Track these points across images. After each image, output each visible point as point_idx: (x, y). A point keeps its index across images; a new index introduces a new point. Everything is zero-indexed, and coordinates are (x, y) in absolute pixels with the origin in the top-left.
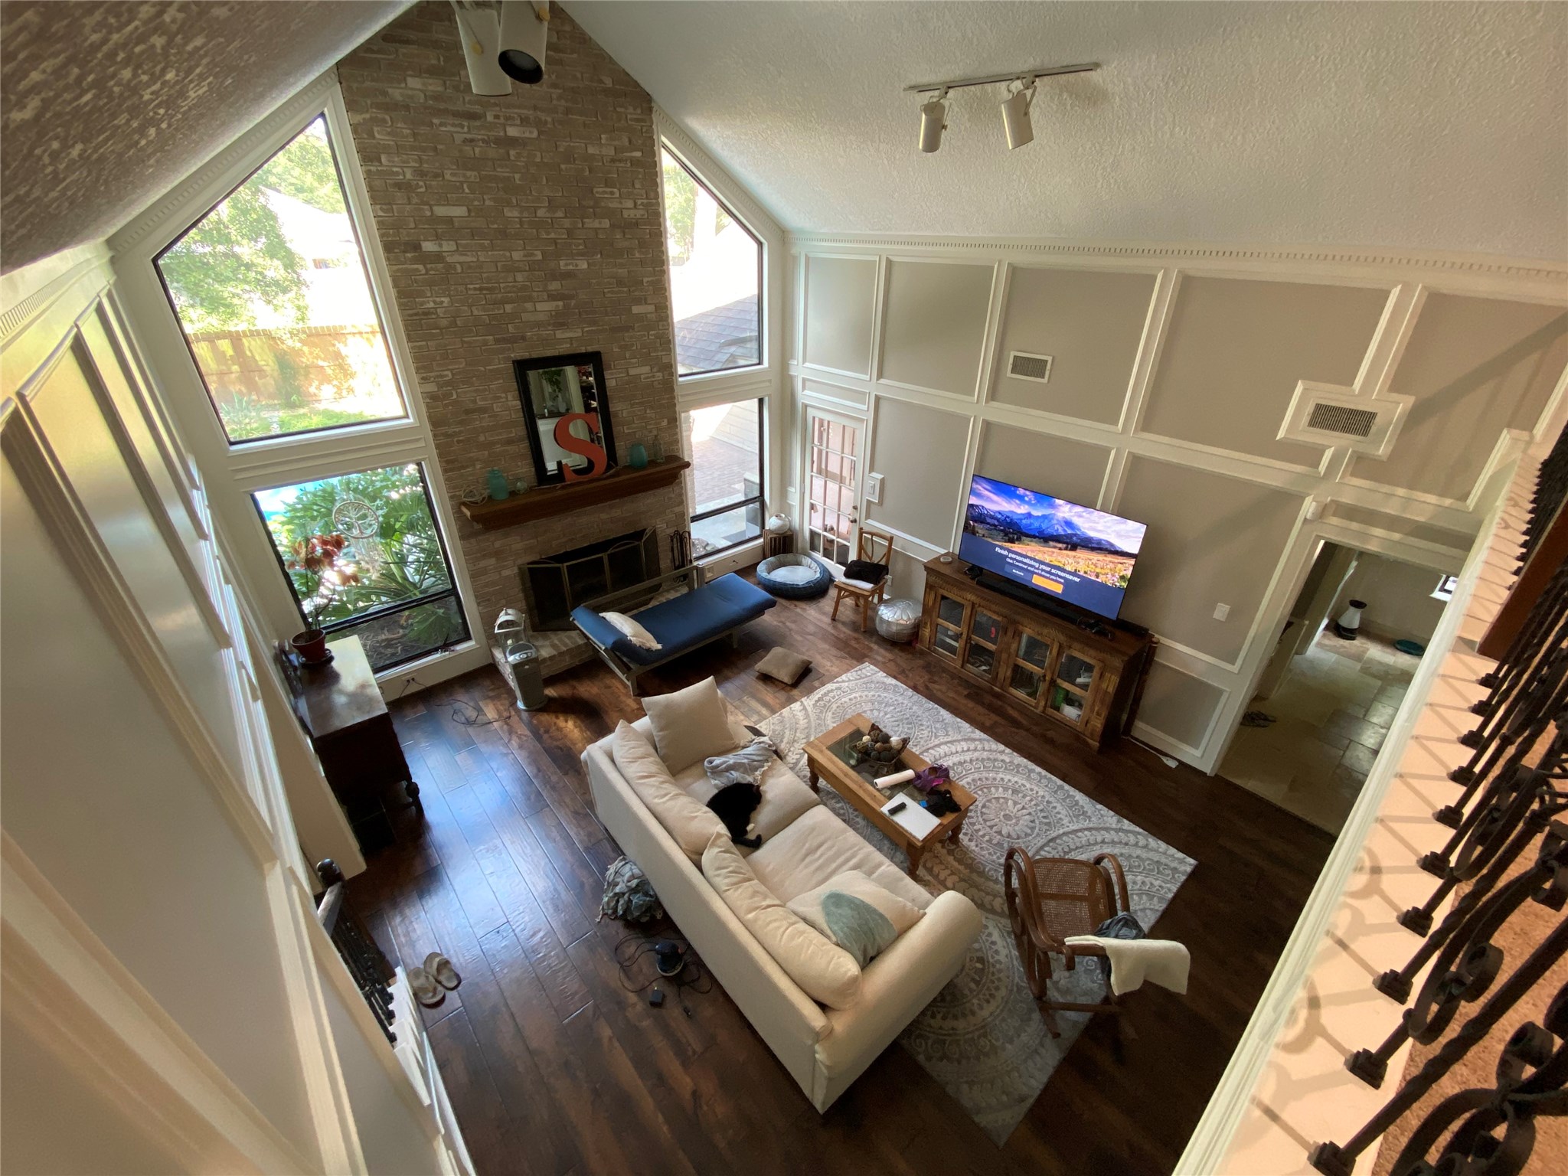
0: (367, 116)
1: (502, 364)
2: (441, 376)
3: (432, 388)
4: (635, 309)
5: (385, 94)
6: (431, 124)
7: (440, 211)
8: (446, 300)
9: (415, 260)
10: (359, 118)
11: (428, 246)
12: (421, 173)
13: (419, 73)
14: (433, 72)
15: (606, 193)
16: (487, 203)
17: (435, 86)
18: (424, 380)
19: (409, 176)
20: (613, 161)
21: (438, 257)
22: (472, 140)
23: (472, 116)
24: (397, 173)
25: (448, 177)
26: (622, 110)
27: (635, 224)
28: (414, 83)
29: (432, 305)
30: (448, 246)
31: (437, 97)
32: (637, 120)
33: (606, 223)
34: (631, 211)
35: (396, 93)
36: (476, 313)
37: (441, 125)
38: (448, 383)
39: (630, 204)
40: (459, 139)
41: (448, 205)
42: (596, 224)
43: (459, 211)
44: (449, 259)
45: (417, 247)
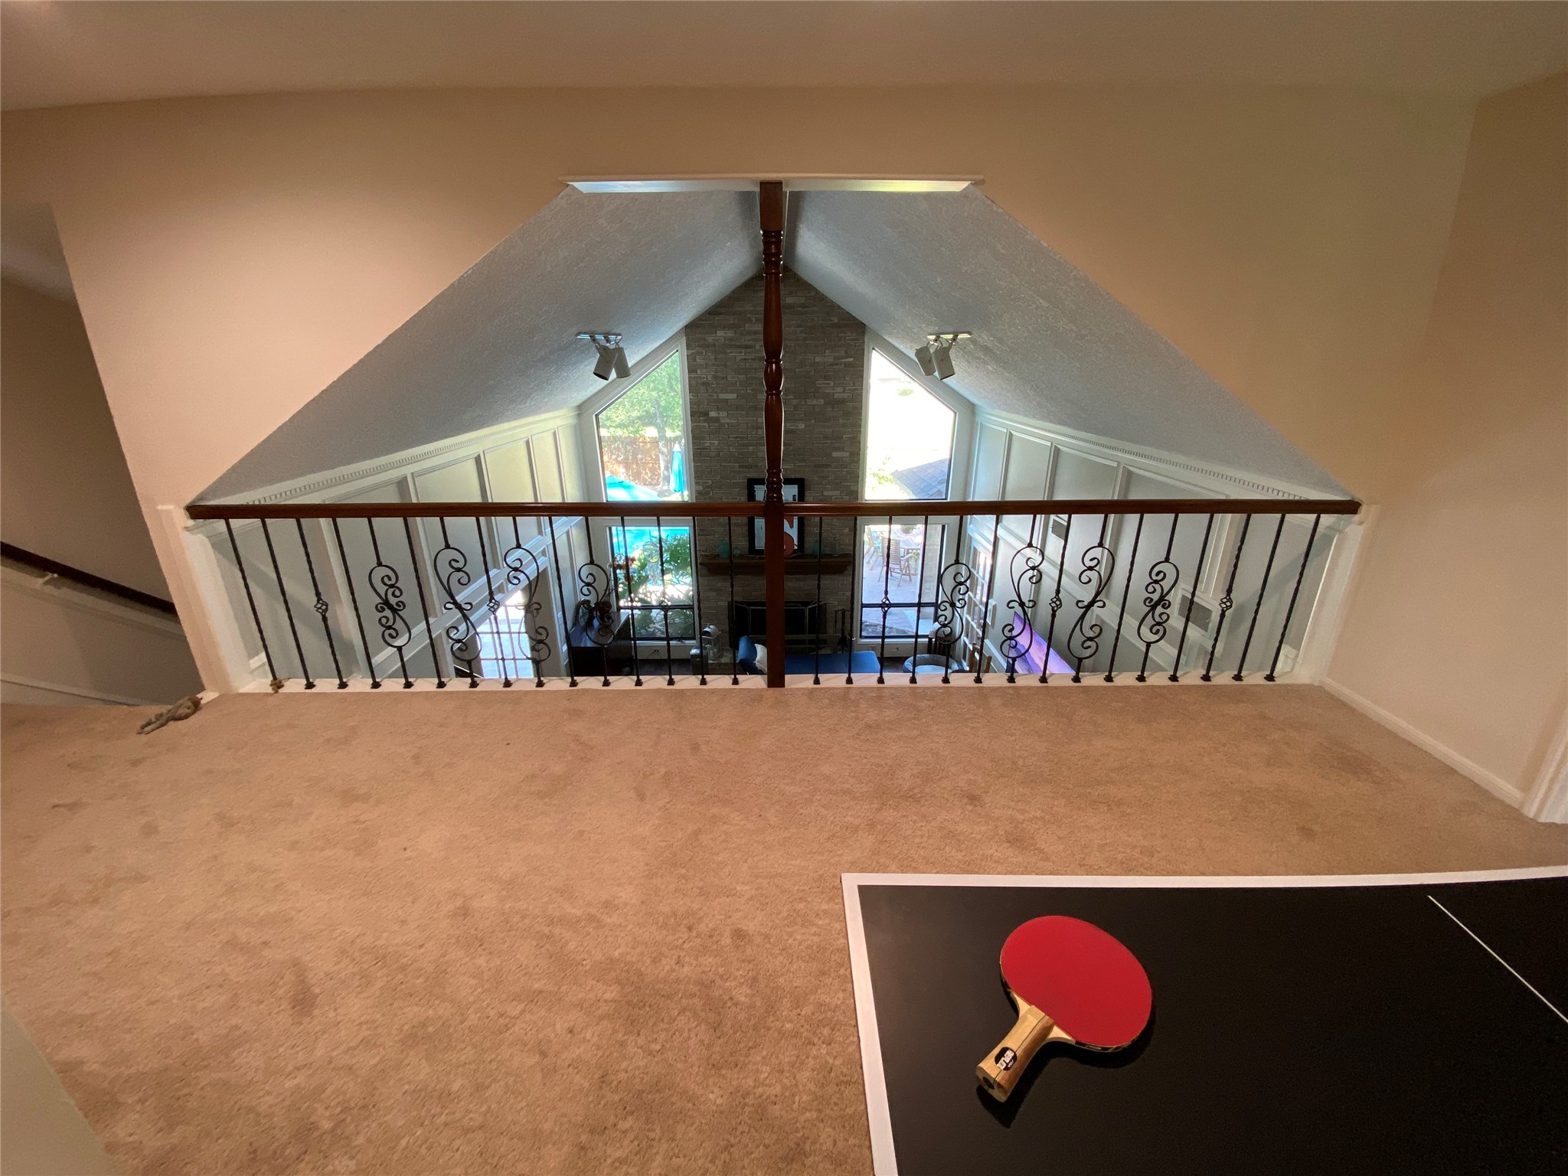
0: (694, 351)
1: (741, 480)
2: (706, 483)
3: (700, 488)
4: (834, 454)
5: (705, 340)
6: (725, 353)
7: (722, 396)
8: (716, 442)
9: (705, 421)
10: (690, 352)
11: (713, 414)
12: (715, 377)
13: (724, 327)
14: (731, 327)
15: (825, 384)
16: (749, 391)
17: (730, 334)
18: (697, 483)
19: (709, 379)
20: (832, 365)
21: (717, 420)
22: (745, 359)
23: (747, 347)
24: (704, 378)
25: (729, 379)
26: (843, 335)
27: (843, 402)
28: (720, 333)
29: (708, 444)
30: (723, 414)
31: (731, 339)
32: (853, 340)
33: (821, 401)
34: (839, 393)
35: (710, 339)
36: (731, 450)
37: (730, 353)
38: (708, 487)
39: (840, 390)
40: (738, 358)
41: (727, 393)
42: (814, 402)
43: (734, 396)
44: (722, 421)
45: (706, 414)
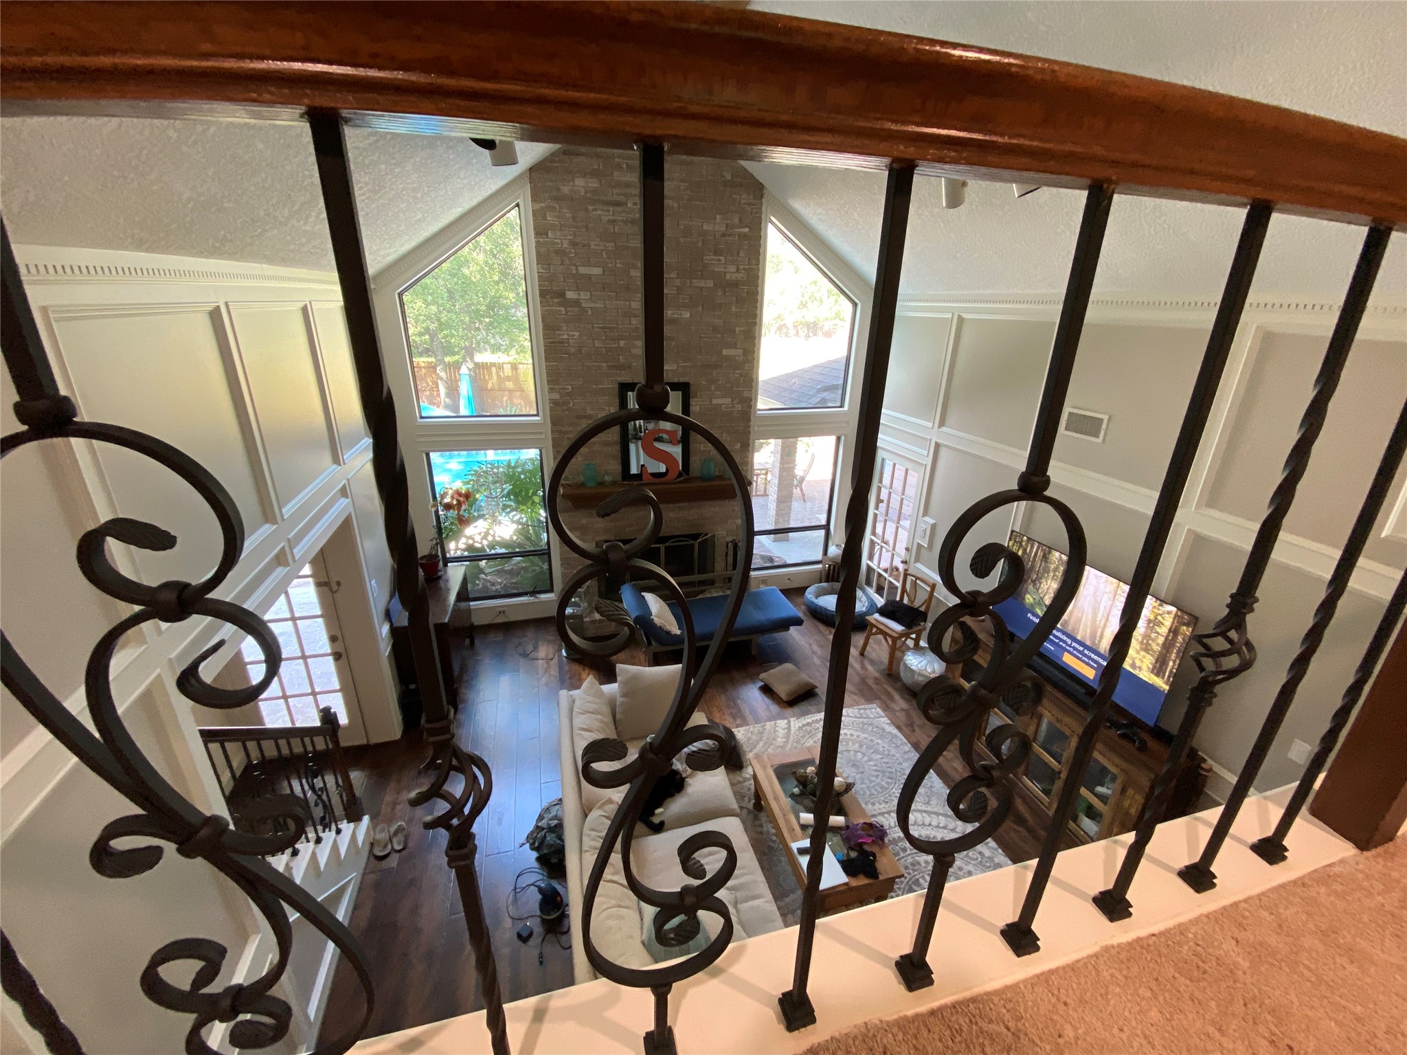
0: (543, 205)
1: (610, 385)
2: (564, 389)
3: (556, 396)
4: (725, 352)
5: (558, 190)
6: (586, 210)
7: (583, 270)
8: (577, 334)
9: (560, 305)
10: (538, 206)
11: (570, 295)
12: (573, 244)
13: (584, 175)
14: (594, 174)
15: (715, 260)
16: (618, 265)
17: (594, 184)
18: (551, 390)
19: (565, 246)
20: (723, 235)
21: (576, 303)
22: (614, 221)
23: (618, 204)
24: (557, 244)
25: (593, 247)
26: (738, 197)
27: (736, 284)
28: (580, 182)
29: (566, 337)
30: (584, 296)
31: (594, 191)
32: (749, 204)
33: (710, 283)
34: (731, 273)
35: (565, 190)
36: (597, 345)
37: (593, 210)
38: (568, 394)
39: (733, 269)
40: (605, 219)
41: (590, 266)
42: (702, 284)
43: (597, 271)
44: (583, 305)
45: (562, 295)
